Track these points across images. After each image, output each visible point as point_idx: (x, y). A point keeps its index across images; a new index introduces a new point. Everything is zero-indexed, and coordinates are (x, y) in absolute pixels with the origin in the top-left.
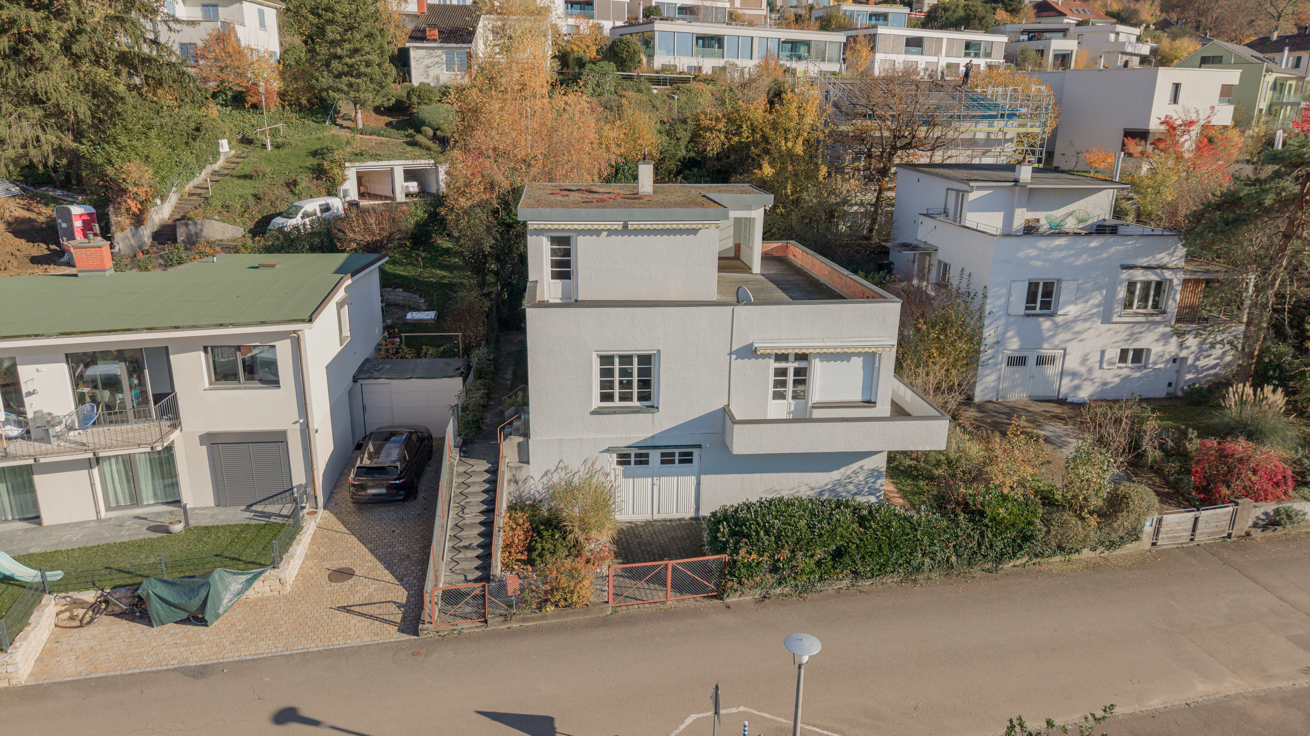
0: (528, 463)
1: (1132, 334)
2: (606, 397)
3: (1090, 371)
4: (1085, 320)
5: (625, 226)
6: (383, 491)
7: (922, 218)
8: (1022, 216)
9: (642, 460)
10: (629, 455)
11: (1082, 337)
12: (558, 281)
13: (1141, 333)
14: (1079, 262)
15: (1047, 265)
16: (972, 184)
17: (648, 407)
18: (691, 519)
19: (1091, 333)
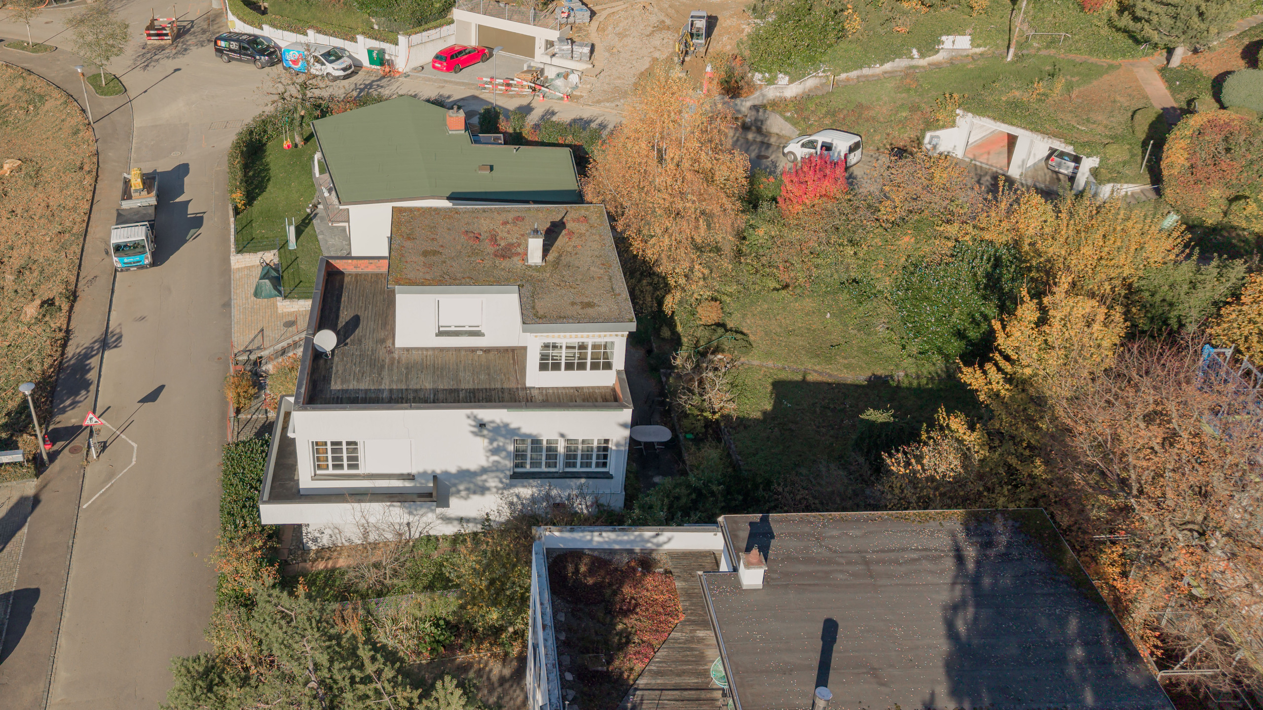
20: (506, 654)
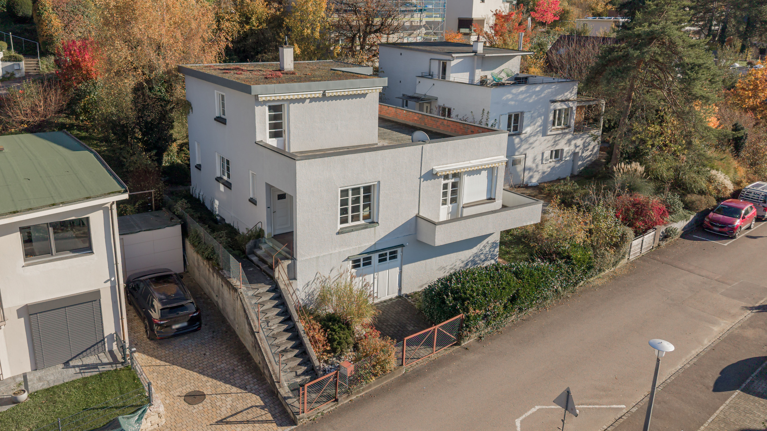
0: (295, 279)
1: (555, 142)
2: (344, 221)
3: (537, 166)
4: (534, 136)
5: (324, 95)
6: (185, 324)
7: (419, 79)
8: (479, 74)
9: (368, 262)
10: (359, 260)
11: (533, 145)
12: (274, 139)
13: (559, 140)
14: (531, 101)
15: (517, 103)
16: (454, 55)
17: (370, 223)
18: (397, 297)
19: (537, 143)
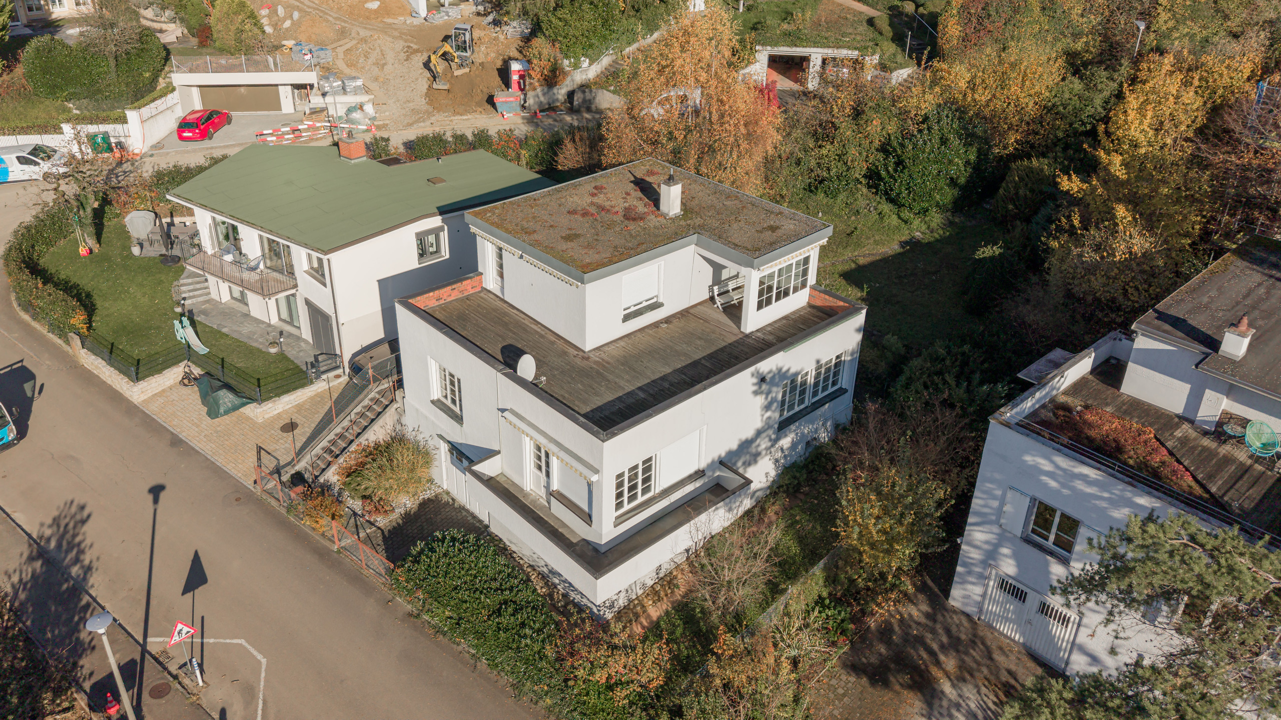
2: (445, 395)
5: (521, 257)
8: (1216, 404)
12: (499, 279)
14: (1116, 515)
15: (1066, 492)
20: (906, 594)
